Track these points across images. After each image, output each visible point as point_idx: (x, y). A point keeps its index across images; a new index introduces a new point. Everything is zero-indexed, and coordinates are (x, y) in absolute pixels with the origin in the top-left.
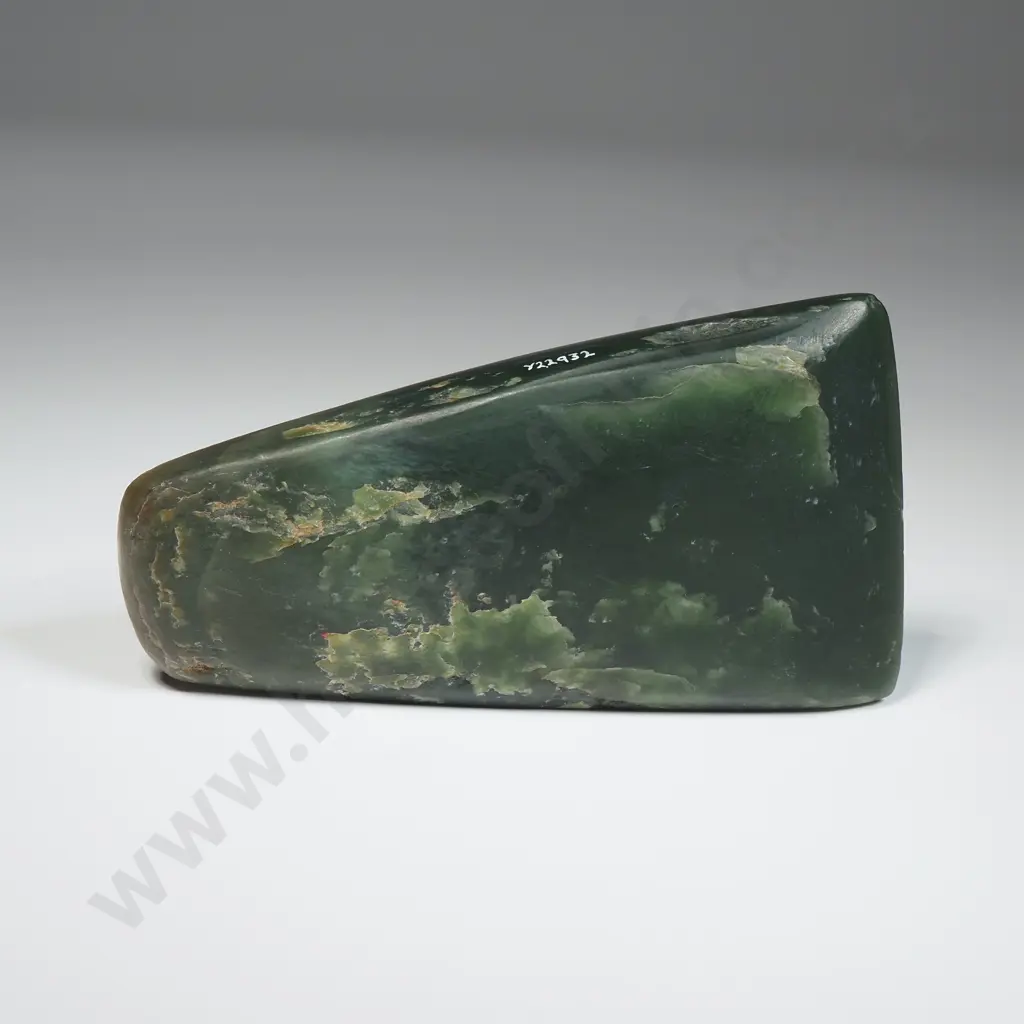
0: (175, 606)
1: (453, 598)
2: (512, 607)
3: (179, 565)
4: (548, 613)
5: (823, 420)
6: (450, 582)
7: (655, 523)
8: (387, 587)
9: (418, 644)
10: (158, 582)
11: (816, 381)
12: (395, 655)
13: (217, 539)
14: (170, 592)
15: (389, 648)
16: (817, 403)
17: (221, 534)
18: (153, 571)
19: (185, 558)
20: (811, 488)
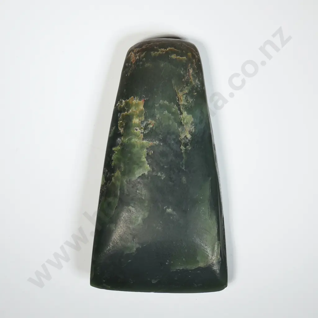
0: (159, 53)
1: (152, 143)
2: (147, 161)
3: (174, 56)
4: (143, 173)
5: (194, 267)
6: (158, 142)
7: (169, 210)
8: (159, 122)
9: (136, 130)
10: (168, 49)
11: (207, 266)
12: (133, 122)
13: (181, 70)
14: (164, 53)
15: (136, 121)
16: (200, 266)
17: (182, 71)
18: (172, 48)
19: (176, 59)
20: (172, 262)
